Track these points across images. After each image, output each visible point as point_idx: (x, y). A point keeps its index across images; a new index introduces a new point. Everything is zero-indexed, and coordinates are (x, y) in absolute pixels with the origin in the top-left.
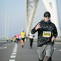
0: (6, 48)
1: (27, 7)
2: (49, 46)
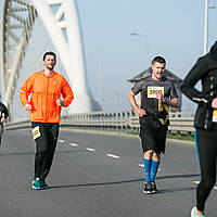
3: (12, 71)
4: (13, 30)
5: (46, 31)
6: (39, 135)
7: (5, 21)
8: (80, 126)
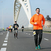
0: (2, 34)
1: (14, 11)
2: (17, 30)
3: (16, 18)
4: (16, 9)
5: (23, 9)
6: (35, 34)
7: (15, 7)
8: (31, 30)
